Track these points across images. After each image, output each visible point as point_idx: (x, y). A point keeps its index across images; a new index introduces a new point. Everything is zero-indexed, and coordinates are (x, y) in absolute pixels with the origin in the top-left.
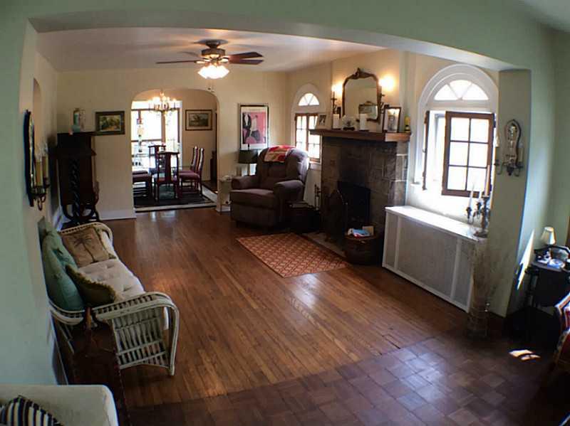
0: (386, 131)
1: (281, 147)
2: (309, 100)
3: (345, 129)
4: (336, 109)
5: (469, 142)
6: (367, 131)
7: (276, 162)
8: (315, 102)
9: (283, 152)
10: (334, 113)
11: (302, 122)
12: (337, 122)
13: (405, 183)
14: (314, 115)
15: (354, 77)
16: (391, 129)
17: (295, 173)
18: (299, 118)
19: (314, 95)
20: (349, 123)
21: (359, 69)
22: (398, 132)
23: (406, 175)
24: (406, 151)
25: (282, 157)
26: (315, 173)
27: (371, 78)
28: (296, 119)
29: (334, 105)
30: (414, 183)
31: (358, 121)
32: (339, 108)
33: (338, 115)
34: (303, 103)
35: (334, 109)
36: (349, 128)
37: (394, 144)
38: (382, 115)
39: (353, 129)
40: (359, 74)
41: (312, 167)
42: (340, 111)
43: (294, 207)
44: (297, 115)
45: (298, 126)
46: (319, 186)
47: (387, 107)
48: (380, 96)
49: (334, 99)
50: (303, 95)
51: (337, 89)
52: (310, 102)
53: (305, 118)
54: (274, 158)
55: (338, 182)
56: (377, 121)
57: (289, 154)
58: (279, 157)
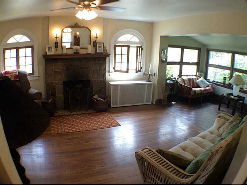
21: (76, 23)
25: (16, 77)
39: (79, 53)
40: (76, 26)
44: (5, 49)
49: (57, 38)
55: (64, 82)
57: (19, 74)
58: (14, 77)
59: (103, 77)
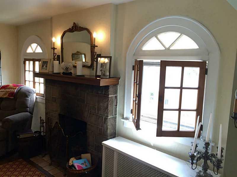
0: (99, 76)
1: (11, 85)
2: (34, 48)
3: (64, 73)
4: (56, 57)
5: (181, 88)
6: (83, 76)
7: (6, 98)
8: (39, 50)
9: (13, 90)
10: (54, 60)
11: (29, 65)
12: (57, 68)
13: (116, 118)
14: (39, 60)
15: (71, 30)
16: (104, 75)
17: (24, 107)
18: (27, 62)
19: (38, 44)
20: (67, 69)
21: (74, 23)
22: (110, 78)
23: (116, 111)
24: (116, 92)
25: (12, 94)
26: (41, 104)
27: (85, 31)
28: (25, 63)
29: (54, 53)
30: (123, 118)
31: (75, 67)
32: (58, 56)
33: (58, 61)
34: (29, 50)
35: (54, 57)
36: (67, 73)
37: (107, 87)
38: (95, 63)
39: (71, 73)
40: (75, 28)
41: (38, 100)
42: (59, 58)
43: (20, 137)
44: (26, 60)
45: (27, 69)
46: (44, 118)
47: (100, 56)
48: (93, 47)
49: (54, 49)
50: (30, 45)
51: (57, 40)
52: (35, 50)
53: (32, 62)
54: (5, 94)
55: (59, 114)
56: (91, 67)
57: (19, 91)
58: (9, 94)
59: (104, 124)
